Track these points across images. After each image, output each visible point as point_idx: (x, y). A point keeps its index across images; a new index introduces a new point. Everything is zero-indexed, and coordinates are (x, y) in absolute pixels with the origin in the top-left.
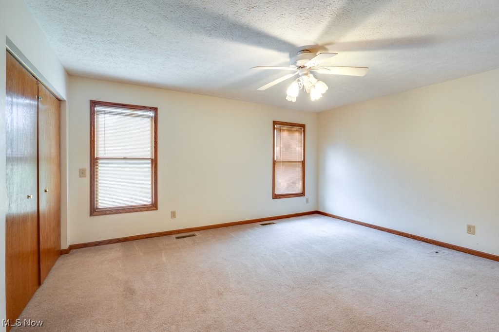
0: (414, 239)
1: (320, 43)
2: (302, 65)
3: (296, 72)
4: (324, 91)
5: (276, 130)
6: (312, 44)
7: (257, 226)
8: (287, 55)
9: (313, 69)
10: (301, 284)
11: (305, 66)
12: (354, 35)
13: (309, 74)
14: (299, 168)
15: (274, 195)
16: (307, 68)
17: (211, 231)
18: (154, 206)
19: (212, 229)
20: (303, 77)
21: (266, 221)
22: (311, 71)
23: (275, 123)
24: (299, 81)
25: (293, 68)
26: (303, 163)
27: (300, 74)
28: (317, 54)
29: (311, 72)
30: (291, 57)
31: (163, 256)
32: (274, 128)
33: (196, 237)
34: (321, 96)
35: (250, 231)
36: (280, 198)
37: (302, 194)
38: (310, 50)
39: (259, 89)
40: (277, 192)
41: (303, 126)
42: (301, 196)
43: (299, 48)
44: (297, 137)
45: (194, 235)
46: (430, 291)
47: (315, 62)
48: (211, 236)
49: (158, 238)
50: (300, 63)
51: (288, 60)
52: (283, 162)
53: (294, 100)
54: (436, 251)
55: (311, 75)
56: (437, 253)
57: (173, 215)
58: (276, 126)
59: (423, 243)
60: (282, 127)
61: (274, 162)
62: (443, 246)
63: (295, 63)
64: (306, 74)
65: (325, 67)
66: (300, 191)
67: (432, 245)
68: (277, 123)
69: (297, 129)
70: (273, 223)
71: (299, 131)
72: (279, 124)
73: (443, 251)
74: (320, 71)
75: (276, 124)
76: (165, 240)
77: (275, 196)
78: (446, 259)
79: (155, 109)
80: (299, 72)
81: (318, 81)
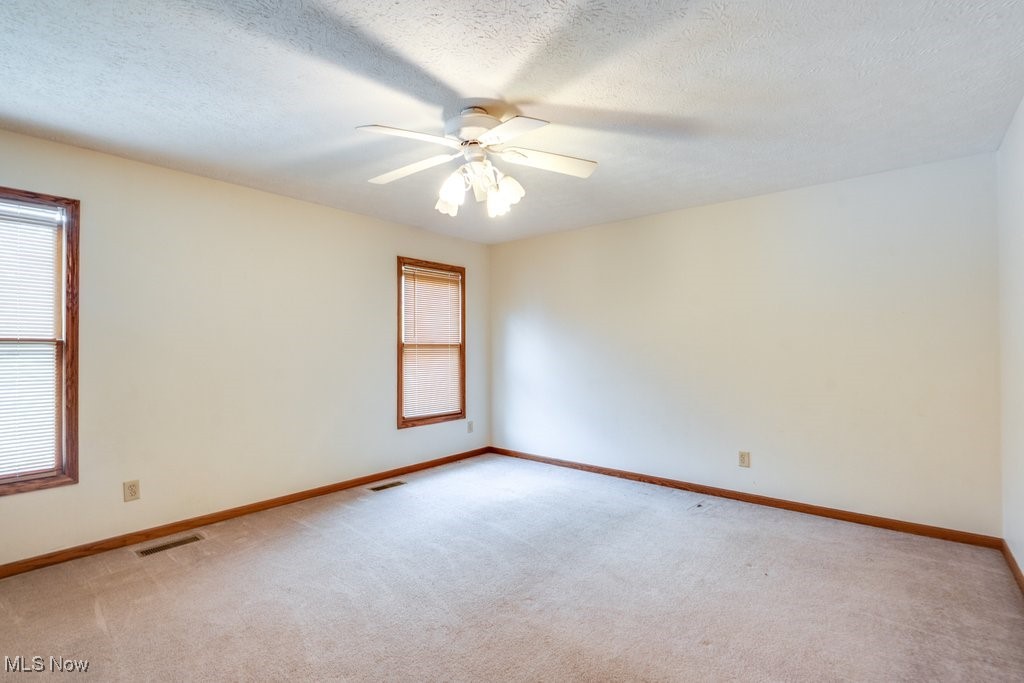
0: (663, 485)
1: (509, 97)
2: (471, 138)
3: (457, 152)
4: (516, 200)
5: (403, 277)
6: (494, 96)
7: (364, 495)
8: (438, 112)
9: (493, 152)
10: (475, 617)
11: (479, 139)
12: (574, 94)
13: (485, 161)
14: (453, 360)
15: (401, 422)
16: (481, 146)
17: (245, 521)
18: (67, 471)
19: (247, 517)
20: (475, 165)
21: (385, 480)
22: (488, 154)
23: (401, 261)
24: (464, 171)
25: (453, 142)
26: (462, 348)
27: (467, 158)
28: (502, 120)
29: (489, 158)
30: (446, 117)
31: (97, 610)
32: (400, 273)
33: (204, 541)
34: (509, 210)
35: (348, 507)
36: (414, 425)
37: (460, 414)
38: (488, 109)
39: (372, 181)
40: (407, 414)
41: (461, 271)
42: (458, 418)
43: (465, 100)
44: (449, 293)
45: (195, 539)
46: (702, 580)
47: (500, 135)
48: (246, 533)
49: (79, 560)
50: (468, 133)
51: (441, 124)
52: (419, 346)
53: (453, 213)
54: (697, 503)
55: (489, 163)
56: (699, 506)
57: (132, 491)
58: (403, 268)
59: (677, 491)
60: (417, 270)
61: (401, 347)
62: (706, 493)
63: (456, 132)
64: (480, 159)
65: (519, 150)
66: (456, 408)
67: (690, 493)
68: (406, 261)
69: (449, 277)
70: (399, 484)
71: (452, 281)
72: (410, 264)
73: (708, 502)
74: (508, 158)
75: (404, 264)
76: (104, 565)
77: (404, 423)
78: (714, 516)
79: (72, 206)
80: (465, 152)
81: (505, 176)
